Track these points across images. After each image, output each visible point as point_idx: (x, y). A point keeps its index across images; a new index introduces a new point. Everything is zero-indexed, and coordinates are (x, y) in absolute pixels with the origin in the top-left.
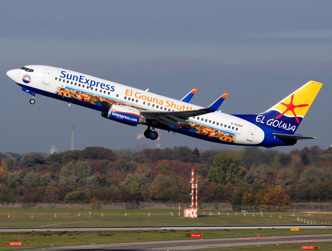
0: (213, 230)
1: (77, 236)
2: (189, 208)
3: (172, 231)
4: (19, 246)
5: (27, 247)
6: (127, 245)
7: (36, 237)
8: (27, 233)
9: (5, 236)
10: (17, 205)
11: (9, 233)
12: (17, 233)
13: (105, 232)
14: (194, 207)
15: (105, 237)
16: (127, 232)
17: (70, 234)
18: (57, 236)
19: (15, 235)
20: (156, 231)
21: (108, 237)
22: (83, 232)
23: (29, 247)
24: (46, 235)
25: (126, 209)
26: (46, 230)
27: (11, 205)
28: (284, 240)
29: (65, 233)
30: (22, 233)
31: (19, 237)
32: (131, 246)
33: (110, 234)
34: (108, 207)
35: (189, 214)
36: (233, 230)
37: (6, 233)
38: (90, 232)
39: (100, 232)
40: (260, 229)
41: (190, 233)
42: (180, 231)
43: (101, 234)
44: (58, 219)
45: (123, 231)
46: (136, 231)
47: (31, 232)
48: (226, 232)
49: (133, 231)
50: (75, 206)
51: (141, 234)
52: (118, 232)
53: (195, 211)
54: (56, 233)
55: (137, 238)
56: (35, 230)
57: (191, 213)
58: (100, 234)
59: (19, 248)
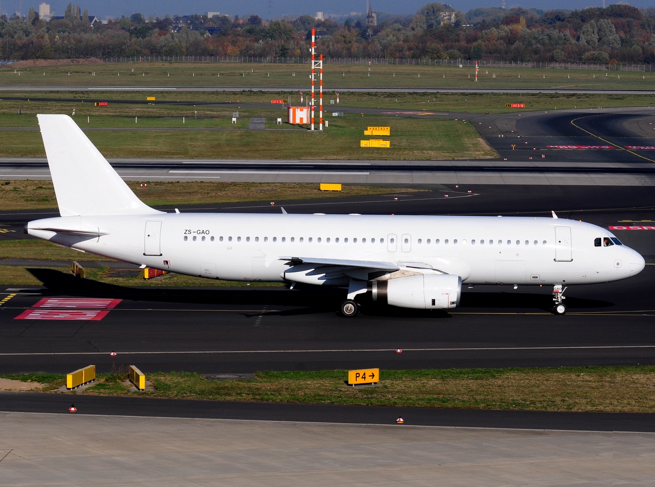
1: (585, 99)
4: (522, 108)
5: (530, 110)
6: (636, 110)
7: (542, 99)
8: (533, 95)
9: (509, 97)
10: (530, 65)
11: (514, 94)
13: (616, 95)
15: (616, 100)
16: (639, 95)
17: (579, 96)
18: (565, 98)
21: (619, 100)
22: (593, 95)
23: (532, 110)
24: (553, 97)
25: (646, 71)
26: (554, 92)
27: (524, 65)
29: (573, 95)
30: (528, 94)
31: (523, 98)
32: (641, 111)
33: (621, 97)
34: (627, 69)
37: (510, 94)
38: (600, 95)
39: (611, 95)
43: (612, 97)
44: (572, 81)
45: (636, 95)
46: (650, 95)
47: (537, 94)
49: (646, 95)
50: (592, 66)
52: (630, 95)
54: (564, 95)
55: (650, 102)
56: (543, 92)
58: (610, 97)
59: (523, 110)
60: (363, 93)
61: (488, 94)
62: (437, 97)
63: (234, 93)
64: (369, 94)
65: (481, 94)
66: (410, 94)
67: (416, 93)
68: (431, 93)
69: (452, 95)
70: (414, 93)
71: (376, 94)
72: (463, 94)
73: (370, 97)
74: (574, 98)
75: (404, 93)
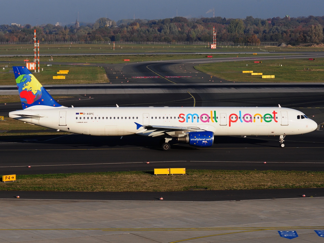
0: (218, 54)
1: (157, 57)
2: (213, 44)
3: (200, 54)
5: (132, 62)
8: (135, 55)
11: (127, 55)
12: (130, 55)
13: (170, 55)
14: (215, 44)
18: (148, 57)
19: (130, 56)
20: (193, 54)
21: (171, 57)
22: (160, 55)
24: (143, 56)
28: (248, 58)
29: (152, 55)
30: (133, 55)
35: (213, 47)
36: (227, 54)
37: (126, 55)
39: (168, 55)
40: (240, 54)
41: (207, 55)
42: (204, 54)
44: (154, 49)
47: (137, 55)
48: (224, 55)
49: (182, 55)
51: (186, 56)
52: (176, 55)
53: (215, 45)
54: (148, 55)
56: (139, 54)
57: (213, 46)
59: (128, 62)
60: (64, 56)
61: (116, 55)
62: (94, 57)
63: (10, 57)
64: (66, 56)
65: (113, 56)
66: (83, 56)
67: (86, 56)
68: (92, 55)
69: (101, 56)
70: (85, 55)
71: (69, 57)
72: (105, 56)
73: (67, 58)
74: (152, 56)
75: (81, 56)
